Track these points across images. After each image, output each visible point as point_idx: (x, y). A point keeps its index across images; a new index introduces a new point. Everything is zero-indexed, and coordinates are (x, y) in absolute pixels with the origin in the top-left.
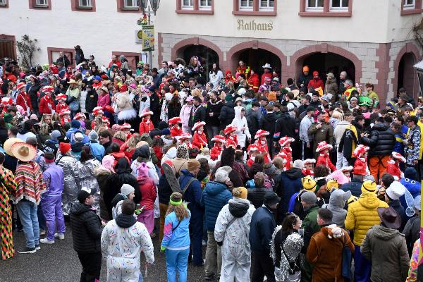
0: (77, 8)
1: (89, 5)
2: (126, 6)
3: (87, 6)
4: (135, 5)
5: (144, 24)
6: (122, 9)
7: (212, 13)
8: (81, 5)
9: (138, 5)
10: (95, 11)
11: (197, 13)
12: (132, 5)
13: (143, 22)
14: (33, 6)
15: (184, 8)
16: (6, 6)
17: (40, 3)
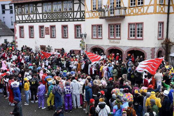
0: (63, 38)
1: (66, 37)
2: (77, 37)
4: (79, 36)
7: (102, 39)
10: (68, 38)
11: (97, 38)
14: (51, 37)
15: (94, 37)
16: (44, 38)
17: (53, 36)
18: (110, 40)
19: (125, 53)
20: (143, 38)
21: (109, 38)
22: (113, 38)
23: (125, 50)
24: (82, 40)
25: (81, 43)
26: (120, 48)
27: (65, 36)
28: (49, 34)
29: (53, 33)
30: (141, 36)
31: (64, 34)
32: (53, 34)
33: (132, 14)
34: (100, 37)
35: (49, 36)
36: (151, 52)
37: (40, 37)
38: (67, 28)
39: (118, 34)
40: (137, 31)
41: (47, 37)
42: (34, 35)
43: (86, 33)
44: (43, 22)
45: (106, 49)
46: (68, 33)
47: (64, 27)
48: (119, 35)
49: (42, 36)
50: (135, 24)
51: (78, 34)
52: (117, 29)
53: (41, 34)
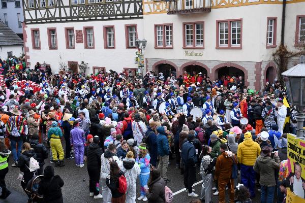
0: (106, 47)
2: (130, 46)
4: (134, 45)
6: (128, 47)
7: (172, 48)
8: (108, 46)
9: (136, 45)
10: (115, 48)
11: (165, 48)
13: (138, 53)
14: (86, 47)
15: (158, 46)
16: (74, 48)
17: (89, 46)
18: (187, 50)
19: (211, 72)
20: (241, 46)
21: (185, 48)
22: (191, 46)
23: (211, 68)
24: (139, 51)
25: (137, 56)
26: (203, 64)
27: (110, 45)
29: (90, 39)
30: (239, 42)
31: (108, 42)
32: (90, 41)
33: (223, 4)
34: (170, 46)
35: (82, 45)
36: (255, 70)
37: (68, 48)
38: (114, 31)
39: (200, 40)
40: (232, 33)
41: (80, 46)
42: (57, 44)
43: (146, 39)
44: (72, 21)
45: (179, 66)
46: (114, 39)
47: (108, 29)
48: (202, 41)
49: (72, 45)
50: (229, 22)
51: (132, 40)
52: (198, 32)
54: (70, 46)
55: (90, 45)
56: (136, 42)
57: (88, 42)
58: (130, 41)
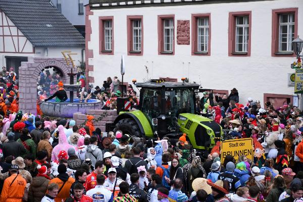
0: (233, 54)
1: (244, 51)
2: (280, 51)
3: (243, 51)
4: (289, 50)
5: (298, 67)
6: (276, 54)
8: (237, 51)
9: (292, 50)
10: (250, 56)
12: (286, 50)
13: (297, 66)
14: (195, 53)
16: (172, 53)
17: (201, 50)
24: (299, 61)
25: (293, 71)
27: (240, 49)
28: (189, 44)
29: (202, 38)
31: (237, 43)
32: (202, 41)
35: (189, 48)
37: (162, 52)
41: (183, 51)
42: (142, 46)
46: (249, 38)
49: (168, 49)
51: (285, 40)
53: (165, 43)
54: (165, 49)
55: (203, 49)
56: (293, 43)
57: (199, 43)
58: (280, 42)
